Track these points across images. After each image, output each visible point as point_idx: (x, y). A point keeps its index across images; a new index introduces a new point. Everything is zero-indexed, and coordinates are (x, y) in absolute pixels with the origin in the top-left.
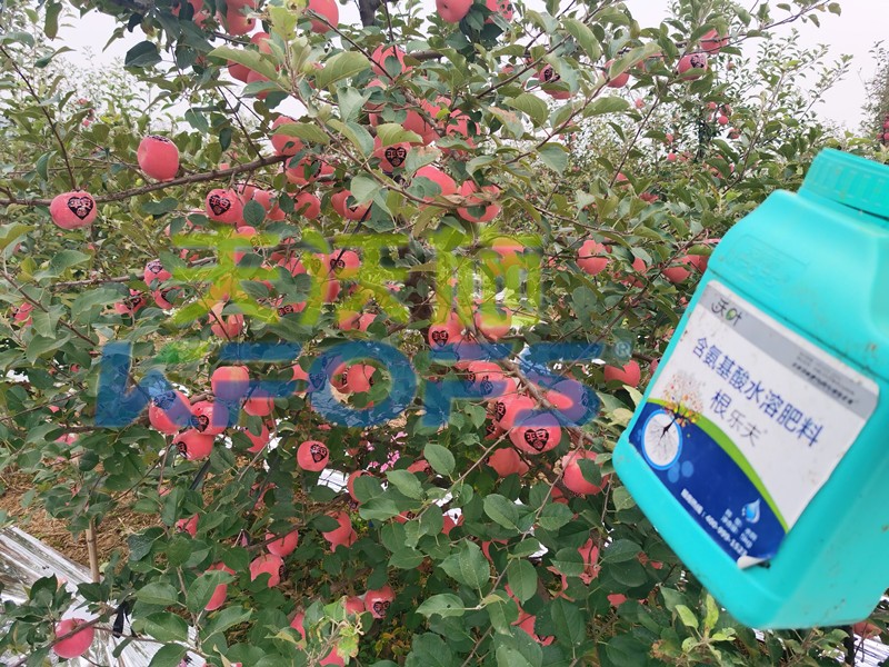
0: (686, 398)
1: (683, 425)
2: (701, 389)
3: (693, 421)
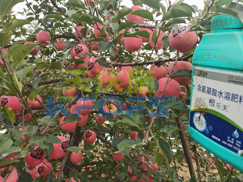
0: (202, 105)
1: (204, 114)
2: (205, 101)
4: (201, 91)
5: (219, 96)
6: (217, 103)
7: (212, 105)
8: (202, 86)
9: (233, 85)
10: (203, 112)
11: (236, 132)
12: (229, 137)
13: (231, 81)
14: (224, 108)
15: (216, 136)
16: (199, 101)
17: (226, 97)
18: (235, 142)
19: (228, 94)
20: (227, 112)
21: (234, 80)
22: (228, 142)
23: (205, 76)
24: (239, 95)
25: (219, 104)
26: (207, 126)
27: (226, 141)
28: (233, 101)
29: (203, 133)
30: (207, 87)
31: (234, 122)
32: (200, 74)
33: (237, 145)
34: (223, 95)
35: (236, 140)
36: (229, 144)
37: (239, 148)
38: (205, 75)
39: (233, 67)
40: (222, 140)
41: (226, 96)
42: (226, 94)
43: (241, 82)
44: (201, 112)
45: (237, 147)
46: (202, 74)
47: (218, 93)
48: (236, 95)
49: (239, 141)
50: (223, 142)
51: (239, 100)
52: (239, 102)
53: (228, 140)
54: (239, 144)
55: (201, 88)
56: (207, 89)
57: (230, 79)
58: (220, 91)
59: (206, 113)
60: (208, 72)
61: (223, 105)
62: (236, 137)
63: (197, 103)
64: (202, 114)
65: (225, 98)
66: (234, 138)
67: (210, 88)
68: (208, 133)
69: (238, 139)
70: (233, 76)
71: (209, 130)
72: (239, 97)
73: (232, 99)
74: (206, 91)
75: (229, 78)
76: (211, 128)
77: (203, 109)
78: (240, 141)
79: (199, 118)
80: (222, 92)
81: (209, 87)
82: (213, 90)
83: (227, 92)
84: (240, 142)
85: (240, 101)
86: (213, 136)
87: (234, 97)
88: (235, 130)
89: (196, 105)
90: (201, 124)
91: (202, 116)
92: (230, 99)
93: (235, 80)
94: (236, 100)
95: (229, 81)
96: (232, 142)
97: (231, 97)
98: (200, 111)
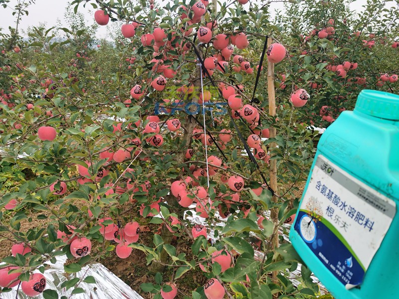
0: (316, 209)
1: (316, 222)
3: (320, 220)
4: (320, 190)
5: (341, 207)
6: (336, 215)
7: (329, 215)
8: (322, 185)
9: (362, 202)
10: (315, 218)
11: (350, 260)
12: (339, 263)
13: (360, 195)
14: (343, 226)
15: (325, 256)
16: (314, 202)
17: (350, 213)
18: (346, 271)
19: (353, 210)
20: (346, 231)
21: (365, 196)
22: (337, 268)
23: (331, 173)
24: (367, 217)
25: (339, 217)
26: (317, 238)
27: (335, 266)
28: (357, 222)
29: (310, 245)
30: (329, 189)
31: (350, 247)
32: (324, 167)
33: (348, 275)
34: (347, 208)
35: (347, 269)
36: (337, 271)
37: (348, 279)
38: (329, 172)
39: (369, 180)
40: (330, 262)
41: (350, 211)
42: (350, 208)
43: (372, 202)
44: (313, 218)
45: (347, 278)
46: (327, 169)
47: (340, 204)
48: (363, 216)
49: (350, 271)
50: (331, 266)
51: (364, 223)
52: (363, 226)
53: (338, 266)
54: (350, 275)
55: (321, 187)
56: (327, 191)
57: (360, 193)
58: (344, 202)
59: (319, 221)
60: (336, 170)
61: (343, 222)
62: (348, 266)
63: (311, 204)
64: (314, 220)
65: (348, 213)
66: (346, 266)
67: (333, 193)
68: (315, 247)
69: (351, 270)
70: (365, 191)
71: (317, 244)
72: (365, 220)
73: (356, 219)
74: (326, 194)
75: (360, 191)
76: (320, 243)
77: (316, 215)
78: (352, 272)
79: (309, 224)
80: (345, 205)
81: (332, 191)
82: (335, 197)
83: (353, 207)
84: (351, 274)
85: (366, 224)
86: (320, 254)
87: (359, 217)
88: (349, 258)
89: (308, 205)
90: (309, 233)
91: (312, 223)
92: (354, 217)
93: (367, 197)
94: (361, 221)
95: (358, 194)
96: (343, 271)
97: (355, 215)
98: (312, 215)
